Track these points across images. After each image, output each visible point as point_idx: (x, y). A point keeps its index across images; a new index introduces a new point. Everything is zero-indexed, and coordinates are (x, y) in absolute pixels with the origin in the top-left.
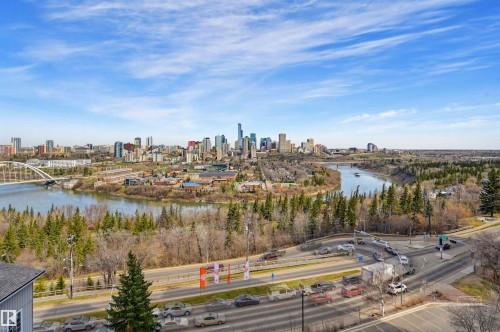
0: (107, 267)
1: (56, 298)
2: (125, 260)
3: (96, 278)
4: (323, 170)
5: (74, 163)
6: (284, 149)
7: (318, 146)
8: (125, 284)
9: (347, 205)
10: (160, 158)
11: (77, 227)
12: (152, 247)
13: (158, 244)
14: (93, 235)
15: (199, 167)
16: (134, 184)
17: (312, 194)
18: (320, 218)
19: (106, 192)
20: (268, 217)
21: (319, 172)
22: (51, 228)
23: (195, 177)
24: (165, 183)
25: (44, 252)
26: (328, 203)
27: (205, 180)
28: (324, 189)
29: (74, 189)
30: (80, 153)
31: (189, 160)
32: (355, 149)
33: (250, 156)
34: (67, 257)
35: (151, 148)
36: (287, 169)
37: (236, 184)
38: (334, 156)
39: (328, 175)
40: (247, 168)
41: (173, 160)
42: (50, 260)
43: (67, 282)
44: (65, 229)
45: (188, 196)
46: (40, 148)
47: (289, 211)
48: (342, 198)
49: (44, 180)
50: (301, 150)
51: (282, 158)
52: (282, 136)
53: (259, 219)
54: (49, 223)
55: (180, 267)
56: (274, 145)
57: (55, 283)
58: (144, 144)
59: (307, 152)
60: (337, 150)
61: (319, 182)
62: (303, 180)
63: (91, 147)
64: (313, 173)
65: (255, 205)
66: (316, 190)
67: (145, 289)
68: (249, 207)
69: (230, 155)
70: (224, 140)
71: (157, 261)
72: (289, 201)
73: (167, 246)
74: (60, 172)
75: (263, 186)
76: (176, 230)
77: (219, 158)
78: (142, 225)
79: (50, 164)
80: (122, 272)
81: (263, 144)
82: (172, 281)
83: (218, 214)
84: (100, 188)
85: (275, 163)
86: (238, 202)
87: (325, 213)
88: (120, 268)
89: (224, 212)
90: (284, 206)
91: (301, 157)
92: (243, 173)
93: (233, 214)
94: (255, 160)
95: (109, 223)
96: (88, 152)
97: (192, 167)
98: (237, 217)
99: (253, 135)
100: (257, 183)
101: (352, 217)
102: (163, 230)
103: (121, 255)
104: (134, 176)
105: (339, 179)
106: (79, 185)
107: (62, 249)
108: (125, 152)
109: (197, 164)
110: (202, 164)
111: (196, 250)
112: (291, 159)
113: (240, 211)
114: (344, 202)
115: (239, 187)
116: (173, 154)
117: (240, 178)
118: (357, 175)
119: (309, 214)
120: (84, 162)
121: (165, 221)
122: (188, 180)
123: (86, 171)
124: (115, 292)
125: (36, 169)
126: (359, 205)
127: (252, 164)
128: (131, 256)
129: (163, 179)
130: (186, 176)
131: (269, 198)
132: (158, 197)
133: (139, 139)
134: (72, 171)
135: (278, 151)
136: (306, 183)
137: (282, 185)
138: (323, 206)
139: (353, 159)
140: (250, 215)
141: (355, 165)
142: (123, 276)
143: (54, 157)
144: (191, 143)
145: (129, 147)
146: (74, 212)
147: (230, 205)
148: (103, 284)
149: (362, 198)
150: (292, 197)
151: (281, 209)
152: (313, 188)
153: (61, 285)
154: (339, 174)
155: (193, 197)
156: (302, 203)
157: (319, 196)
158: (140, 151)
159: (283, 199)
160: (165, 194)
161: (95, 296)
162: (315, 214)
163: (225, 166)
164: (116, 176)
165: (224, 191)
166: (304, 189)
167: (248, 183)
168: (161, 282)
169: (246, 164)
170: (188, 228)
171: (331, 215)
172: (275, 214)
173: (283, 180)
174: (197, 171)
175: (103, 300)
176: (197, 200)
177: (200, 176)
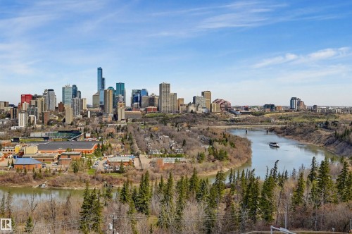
4: (226, 139)
6: (166, 106)
7: (217, 101)
9: (261, 189)
15: (38, 134)
17: (208, 174)
18: (220, 209)
20: (143, 208)
21: (220, 141)
23: (32, 150)
26: (232, 187)
27: (47, 154)
28: (227, 165)
31: (22, 124)
32: (271, 107)
33: (115, 117)
36: (172, 137)
37: (95, 160)
38: (241, 117)
39: (232, 144)
40: (111, 135)
45: (21, 179)
47: (174, 200)
48: (252, 179)
50: (192, 108)
51: (164, 120)
52: (164, 88)
53: (130, 213)
56: (152, 101)
59: (201, 110)
60: (246, 108)
61: (219, 157)
62: (195, 152)
64: (210, 143)
65: (124, 191)
66: (214, 168)
68: (114, 195)
69: (85, 115)
70: (75, 92)
72: (175, 184)
75: (136, 163)
77: (69, 120)
81: (135, 99)
83: (67, 206)
85: (154, 128)
86: (99, 187)
87: (228, 202)
89: (77, 202)
90: (167, 193)
91: (192, 118)
92: (105, 143)
93: (90, 206)
94: (123, 124)
97: (26, 134)
98: (97, 210)
99: (120, 86)
100: (126, 159)
101: (267, 208)
105: (249, 152)
109: (35, 130)
110: (42, 129)
112: (177, 121)
113: (102, 200)
114: (256, 186)
115: (100, 164)
117: (101, 150)
118: (274, 146)
119: (204, 204)
122: (21, 154)
126: (277, 191)
127: (118, 129)
130: (18, 148)
131: (145, 180)
135: (158, 109)
136: (200, 157)
137: (165, 160)
138: (225, 192)
139: (269, 121)
140: (116, 206)
141: (272, 130)
144: (25, 98)
147: (86, 192)
149: (283, 179)
150: (179, 178)
151: (162, 197)
152: (211, 164)
154: (249, 143)
155: (28, 180)
156: (193, 188)
157: (220, 176)
159: (165, 182)
162: (213, 204)
163: (78, 133)
165: (76, 170)
166: (198, 166)
167: (112, 159)
169: (110, 129)
171: (236, 205)
172: (154, 204)
173: (165, 153)
174: (34, 140)
176: (35, 185)
177: (40, 148)
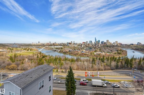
0: (65, 68)
1: (57, 73)
2: (69, 68)
3: (63, 70)
4: (121, 50)
5: (59, 47)
6: (108, 44)
7: (119, 43)
8: (69, 73)
9: (129, 61)
10: (76, 46)
11: (60, 60)
12: (74, 66)
13: (76, 65)
14: (63, 62)
15: (85, 48)
16: (71, 51)
17: (117, 57)
18: (120, 64)
19: (65, 53)
20: (103, 62)
21: (120, 51)
22: (56, 59)
23: (84, 51)
24: (77, 52)
25: (54, 64)
26: (123, 60)
27: (87, 51)
28: (121, 55)
29: (59, 52)
30: (60, 45)
31: (83, 47)
32: (132, 44)
33: (98, 46)
34: (58, 65)
35: (74, 44)
36: (109, 49)
37: (94, 53)
38: (125, 46)
39: (122, 51)
40: (97, 49)
41: (79, 46)
42: (55, 65)
43: (58, 70)
44: (58, 60)
45: (82, 55)
46: (54, 44)
47: (109, 61)
48: (127, 59)
49: (54, 50)
50: (113, 44)
51: (108, 46)
52: (107, 41)
53: (101, 62)
54: (55, 58)
55: (80, 71)
56: (105, 43)
57: (56, 70)
58: (73, 43)
59: (115, 45)
60: (126, 45)
61: (120, 54)
62: (114, 52)
63: (62, 43)
64: (117, 51)
65: (100, 58)
66: (118, 56)
67: (73, 74)
68: (98, 59)
69: (93, 45)
70: (91, 42)
71: (76, 69)
72: (110, 58)
73: (78, 66)
74: (57, 48)
75: (102, 54)
76: (80, 62)
77: (90, 46)
78: (72, 61)
79: (55, 47)
80: (68, 70)
81: (102, 43)
82: (79, 74)
83: (90, 60)
84: (64, 52)
85: (105, 48)
86: (95, 57)
87: (121, 62)
88: (68, 69)
89: (91, 59)
90: (108, 59)
91: (113, 46)
92: (96, 50)
93: (93, 60)
94: (100, 47)
95: (66, 59)
96: (62, 44)
97: (83, 48)
98: (95, 61)
99: (99, 41)
100: (100, 53)
101: (131, 65)
102: (77, 62)
103: (68, 66)
104: (71, 50)
105: (126, 53)
106: (60, 51)
107: (57, 64)
108: (69, 44)
109: (85, 47)
111: (84, 68)
112: (110, 47)
113: (96, 59)
114: (128, 60)
115: (95, 53)
116: (79, 45)
117: (96, 51)
118: (133, 52)
119: (116, 62)
120: (61, 46)
121: (77, 60)
122: (83, 51)
123: (62, 48)
124: (67, 74)
125: (53, 48)
126: (134, 61)
127: (99, 48)
128: (70, 67)
129: (77, 51)
130: (82, 50)
131: (104, 57)
132: (76, 55)
133: (72, 42)
134: (59, 48)
135: (106, 44)
136: (115, 53)
137: (108, 54)
138: (121, 60)
139: (132, 47)
140: (98, 61)
141: (132, 49)
142: (68, 71)
143: (56, 45)
144: (83, 43)
145: (70, 43)
146: (59, 57)
147: (93, 58)
148: (65, 72)
149: (135, 59)
150: (110, 57)
151: (107, 60)
152: (117, 55)
153: (57, 71)
154: (127, 51)
156: (114, 59)
157: (119, 57)
158: (72, 44)
159: (108, 57)
160: (77, 54)
161: (63, 74)
162: (118, 62)
163: (91, 48)
164: (67, 49)
165: (91, 54)
166: (115, 55)
167: (97, 53)
168: (77, 74)
169: (97, 48)
170: (83, 62)
171: (124, 63)
172: (105, 61)
173: (108, 52)
174: (84, 49)
175: (65, 75)
176: (85, 56)
177: (85, 50)
